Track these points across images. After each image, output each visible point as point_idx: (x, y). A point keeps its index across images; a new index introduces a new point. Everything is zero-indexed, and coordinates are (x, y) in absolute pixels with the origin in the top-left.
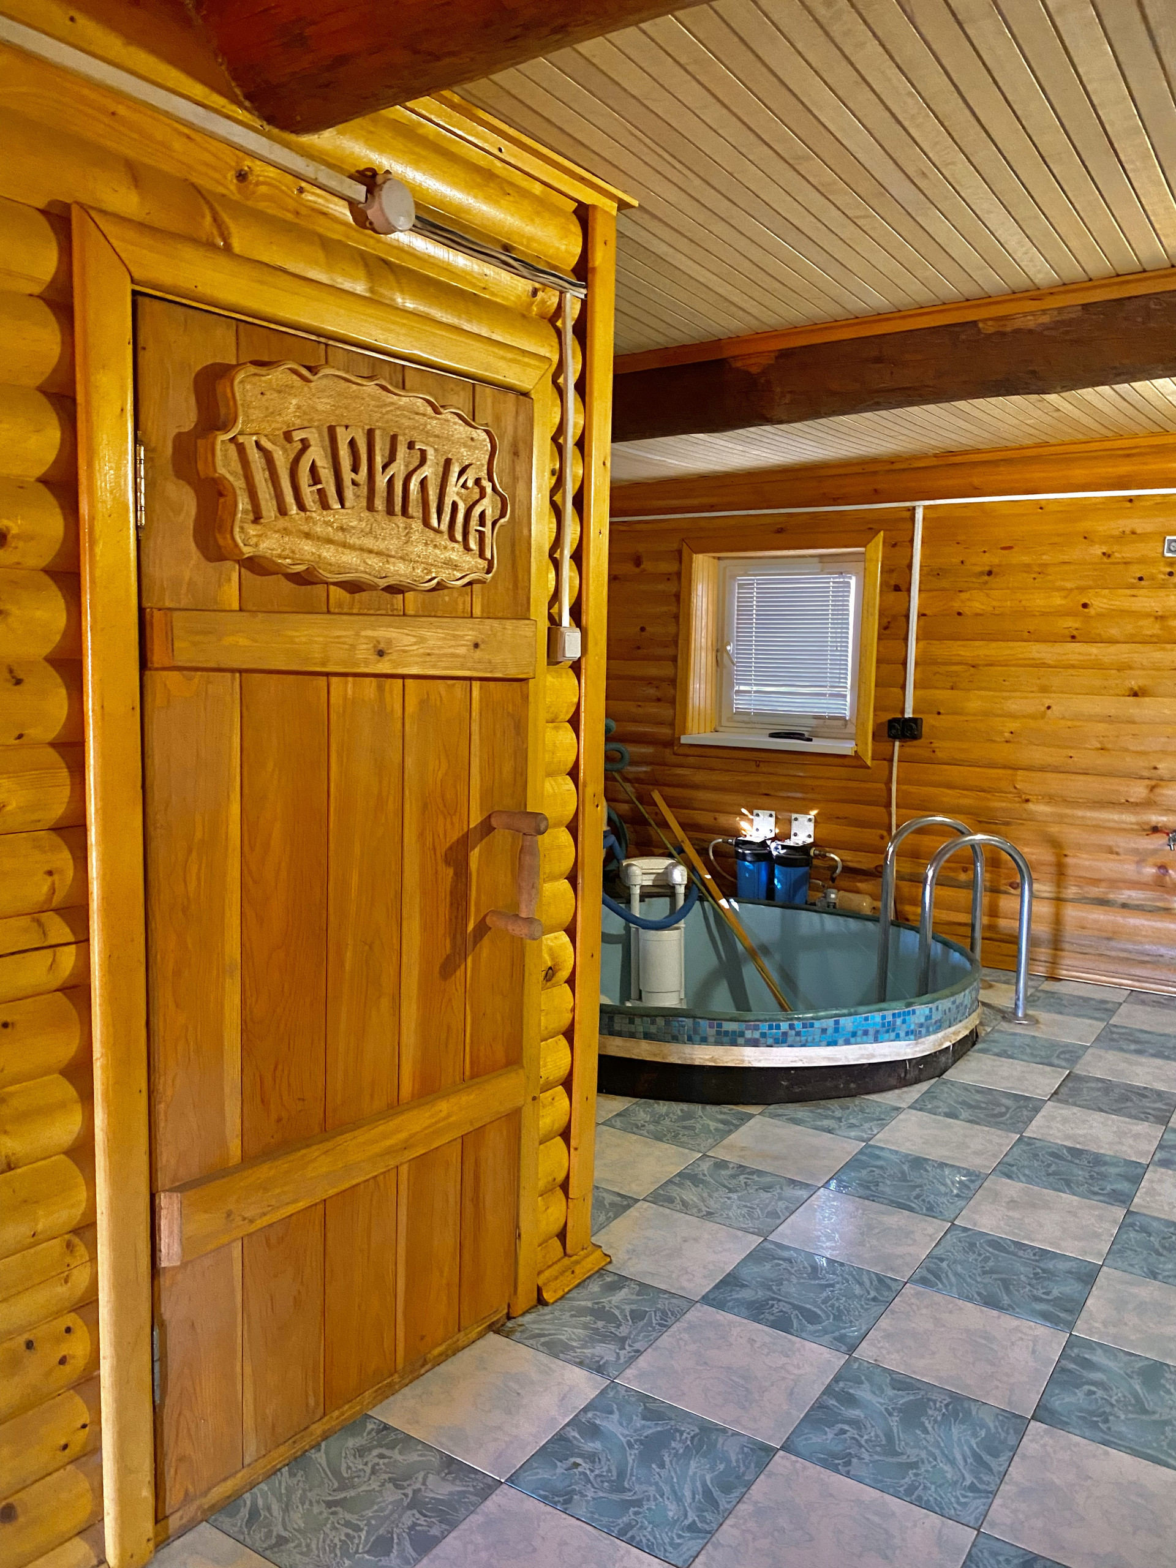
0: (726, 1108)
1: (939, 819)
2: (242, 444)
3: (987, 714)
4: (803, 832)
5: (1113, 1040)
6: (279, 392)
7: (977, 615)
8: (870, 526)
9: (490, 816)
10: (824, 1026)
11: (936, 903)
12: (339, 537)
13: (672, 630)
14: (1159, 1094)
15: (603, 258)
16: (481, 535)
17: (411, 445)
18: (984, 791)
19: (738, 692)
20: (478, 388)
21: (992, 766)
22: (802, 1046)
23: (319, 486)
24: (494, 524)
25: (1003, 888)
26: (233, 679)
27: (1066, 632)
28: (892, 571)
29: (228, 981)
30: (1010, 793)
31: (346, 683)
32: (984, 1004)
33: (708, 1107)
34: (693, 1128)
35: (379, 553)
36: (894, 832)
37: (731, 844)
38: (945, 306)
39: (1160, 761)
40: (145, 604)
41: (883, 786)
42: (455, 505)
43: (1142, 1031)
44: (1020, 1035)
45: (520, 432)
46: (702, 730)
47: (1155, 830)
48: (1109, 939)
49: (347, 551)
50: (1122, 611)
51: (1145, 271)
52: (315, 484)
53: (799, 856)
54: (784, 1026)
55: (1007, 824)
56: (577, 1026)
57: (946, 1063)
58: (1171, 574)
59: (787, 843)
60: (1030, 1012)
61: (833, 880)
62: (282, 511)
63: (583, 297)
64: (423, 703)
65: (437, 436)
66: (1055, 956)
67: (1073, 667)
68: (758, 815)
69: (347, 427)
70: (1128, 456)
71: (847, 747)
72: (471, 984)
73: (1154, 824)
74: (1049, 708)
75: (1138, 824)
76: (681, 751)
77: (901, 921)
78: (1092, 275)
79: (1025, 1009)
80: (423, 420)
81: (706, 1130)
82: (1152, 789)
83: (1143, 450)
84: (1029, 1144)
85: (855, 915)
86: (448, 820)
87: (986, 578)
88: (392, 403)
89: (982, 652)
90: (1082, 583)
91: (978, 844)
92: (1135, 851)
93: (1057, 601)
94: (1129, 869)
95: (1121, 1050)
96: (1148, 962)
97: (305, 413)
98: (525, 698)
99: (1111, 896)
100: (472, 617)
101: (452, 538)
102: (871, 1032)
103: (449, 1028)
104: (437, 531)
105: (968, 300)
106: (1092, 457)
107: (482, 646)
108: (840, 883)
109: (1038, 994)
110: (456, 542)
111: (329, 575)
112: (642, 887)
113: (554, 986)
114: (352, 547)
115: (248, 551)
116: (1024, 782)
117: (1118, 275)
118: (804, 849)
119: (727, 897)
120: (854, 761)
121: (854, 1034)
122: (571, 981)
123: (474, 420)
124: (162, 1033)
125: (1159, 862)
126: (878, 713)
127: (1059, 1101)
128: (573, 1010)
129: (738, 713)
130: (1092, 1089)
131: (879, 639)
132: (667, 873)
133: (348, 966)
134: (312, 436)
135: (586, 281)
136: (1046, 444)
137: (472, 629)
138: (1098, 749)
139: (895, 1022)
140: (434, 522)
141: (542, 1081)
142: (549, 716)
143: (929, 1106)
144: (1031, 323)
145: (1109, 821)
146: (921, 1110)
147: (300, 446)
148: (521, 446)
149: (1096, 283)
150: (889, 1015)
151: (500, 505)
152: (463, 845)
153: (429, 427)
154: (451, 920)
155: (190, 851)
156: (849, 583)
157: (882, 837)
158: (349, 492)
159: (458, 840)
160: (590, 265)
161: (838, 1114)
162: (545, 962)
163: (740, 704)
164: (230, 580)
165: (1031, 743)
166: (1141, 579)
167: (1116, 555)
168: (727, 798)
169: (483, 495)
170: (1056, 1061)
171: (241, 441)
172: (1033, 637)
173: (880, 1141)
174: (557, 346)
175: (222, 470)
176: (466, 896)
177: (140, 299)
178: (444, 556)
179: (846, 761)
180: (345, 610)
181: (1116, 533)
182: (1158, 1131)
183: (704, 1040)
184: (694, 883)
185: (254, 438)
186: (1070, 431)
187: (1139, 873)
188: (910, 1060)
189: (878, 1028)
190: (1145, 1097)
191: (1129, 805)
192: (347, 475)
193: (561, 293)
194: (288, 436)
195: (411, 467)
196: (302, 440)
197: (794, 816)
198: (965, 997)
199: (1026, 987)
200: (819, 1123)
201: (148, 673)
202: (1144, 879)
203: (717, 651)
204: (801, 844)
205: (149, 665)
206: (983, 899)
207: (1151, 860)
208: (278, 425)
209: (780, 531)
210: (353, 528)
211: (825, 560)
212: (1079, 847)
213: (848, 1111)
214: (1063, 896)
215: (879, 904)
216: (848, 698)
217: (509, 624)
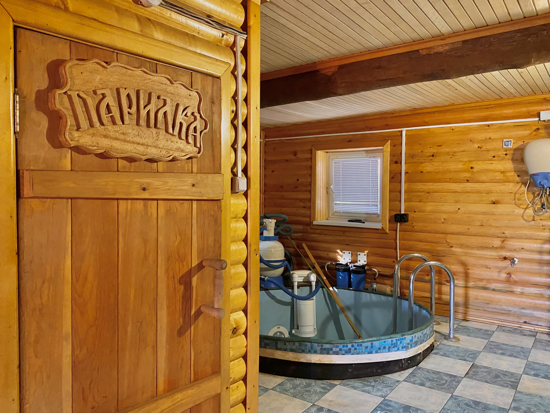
0: (325, 382)
1: (416, 255)
2: (70, 95)
3: (433, 212)
4: (362, 260)
5: (491, 348)
6: (91, 72)
7: (428, 172)
8: (385, 138)
9: (202, 261)
10: (366, 345)
11: (415, 289)
12: (122, 137)
13: (309, 180)
14: (512, 374)
15: (254, 23)
16: (195, 137)
17: (159, 97)
18: (434, 243)
19: (335, 204)
20: (193, 74)
21: (437, 232)
22: (357, 354)
23: (111, 115)
24: (201, 132)
25: (444, 282)
26: (67, 202)
27: (465, 179)
28: (394, 156)
29: (64, 343)
30: (445, 244)
31: (127, 203)
32: (436, 332)
33: (317, 381)
34: (309, 391)
35: (143, 144)
36: (399, 259)
37: (334, 265)
38: (405, 44)
39: (506, 230)
40: (19, 168)
41: (394, 241)
42: (181, 124)
43: (504, 344)
44: (451, 346)
45: (215, 94)
46: (322, 219)
47: (505, 258)
48: (488, 304)
49: (126, 144)
50: (487, 170)
51: (488, 25)
52: (109, 113)
53: (361, 270)
54: (350, 346)
55: (443, 256)
56: (248, 354)
57: (420, 359)
58: (506, 154)
59: (356, 264)
60: (456, 335)
61: (375, 279)
62: (92, 125)
63: (246, 38)
64: (168, 212)
65: (172, 94)
66: (466, 311)
67: (468, 192)
68: (344, 253)
69: (125, 89)
70: (487, 108)
71: (379, 226)
72: (193, 339)
73: (504, 256)
74: (459, 209)
75: (498, 256)
76: (313, 227)
77: (403, 296)
78: (465, 28)
79: (453, 334)
80: (164, 87)
81: (315, 392)
82: (503, 241)
83: (492, 106)
84: (456, 399)
85: (384, 294)
86: (181, 263)
87: (431, 158)
88: (150, 79)
89: (431, 187)
90: (471, 159)
91: (433, 266)
92: (497, 267)
93: (460, 166)
94: (494, 274)
95: (495, 353)
96: (504, 314)
97: (104, 82)
98: (220, 208)
99: (488, 286)
100: (192, 172)
101: (180, 138)
102: (387, 347)
103: (182, 359)
104: (173, 135)
105: (414, 41)
106: (472, 109)
107: (196, 185)
108: (378, 280)
109: (460, 327)
110: (182, 140)
111: (115, 154)
112: (298, 282)
113: (237, 336)
114: (129, 142)
115: (73, 144)
116: (451, 239)
117: (476, 28)
118: (363, 267)
119: (332, 286)
120: (381, 231)
121: (380, 349)
122: (245, 334)
123: (192, 88)
124: (27, 370)
125: (508, 271)
126: (390, 212)
127: (469, 378)
128: (247, 346)
129: (335, 212)
130: (483, 371)
131: (390, 182)
132: (308, 277)
133: (129, 334)
134: (107, 92)
135: (247, 32)
136: (454, 104)
137: (190, 178)
138: (480, 226)
139: (397, 343)
140: (171, 130)
141: (231, 379)
142: (233, 216)
143: (412, 380)
144: (441, 49)
145: (486, 255)
146: (408, 382)
147: (102, 97)
148: (215, 99)
149: (467, 32)
150: (394, 340)
151: (204, 124)
152: (189, 274)
153: (168, 89)
154: (182, 309)
155: (44, 283)
156: (377, 161)
157: (394, 262)
158: (126, 117)
159: (186, 273)
160: (248, 25)
161: (373, 384)
162: (232, 325)
163: (336, 208)
164: (66, 157)
165: (453, 224)
166: (494, 157)
167: (484, 147)
168: (332, 246)
169: (195, 119)
170: (467, 359)
171: (69, 94)
172: (452, 181)
173: (391, 397)
174: (233, 58)
175: (58, 106)
176: (190, 298)
177: (18, 29)
178: (175, 146)
179: (379, 231)
180: (127, 170)
181: (483, 139)
182: (512, 392)
183: (315, 352)
184: (319, 280)
185: (77, 93)
186: (462, 98)
187: (499, 276)
188: (404, 359)
189: (390, 345)
190: (507, 375)
191: (493, 248)
192: (126, 109)
193: (235, 36)
194: (95, 92)
195: (159, 107)
196: (103, 94)
197: (358, 253)
198: (427, 331)
199: (454, 324)
200: (364, 389)
201: (21, 200)
202: (502, 279)
203: (327, 188)
204: (361, 265)
205: (21, 196)
206: (436, 287)
207: (504, 271)
208: (91, 87)
209: (350, 141)
210: (129, 133)
211: (368, 152)
212: (474, 265)
213: (377, 383)
214: (467, 286)
215: (393, 289)
216: (379, 206)
217: (210, 176)
